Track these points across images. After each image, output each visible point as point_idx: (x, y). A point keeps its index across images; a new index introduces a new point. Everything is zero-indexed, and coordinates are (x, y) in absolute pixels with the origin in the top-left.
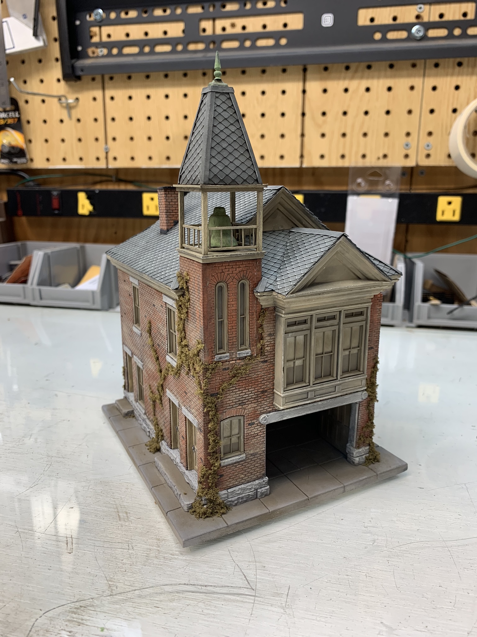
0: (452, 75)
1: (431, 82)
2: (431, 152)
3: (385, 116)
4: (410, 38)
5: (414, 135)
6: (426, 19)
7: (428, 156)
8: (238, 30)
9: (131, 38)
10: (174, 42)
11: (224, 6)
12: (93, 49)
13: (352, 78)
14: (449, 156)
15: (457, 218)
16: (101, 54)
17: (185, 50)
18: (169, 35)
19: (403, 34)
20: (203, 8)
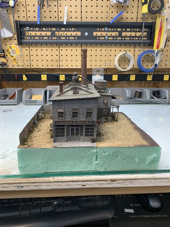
0: (114, 48)
1: (110, 49)
2: (111, 65)
3: (100, 56)
4: (105, 39)
5: (107, 61)
6: (108, 35)
7: (110, 66)
8: (65, 35)
9: (37, 35)
10: (48, 37)
11: (61, 29)
12: (26, 37)
13: (93, 47)
14: (115, 66)
15: (117, 80)
16: (28, 38)
17: (51, 39)
18: (47, 35)
19: (103, 38)
20: (56, 29)
